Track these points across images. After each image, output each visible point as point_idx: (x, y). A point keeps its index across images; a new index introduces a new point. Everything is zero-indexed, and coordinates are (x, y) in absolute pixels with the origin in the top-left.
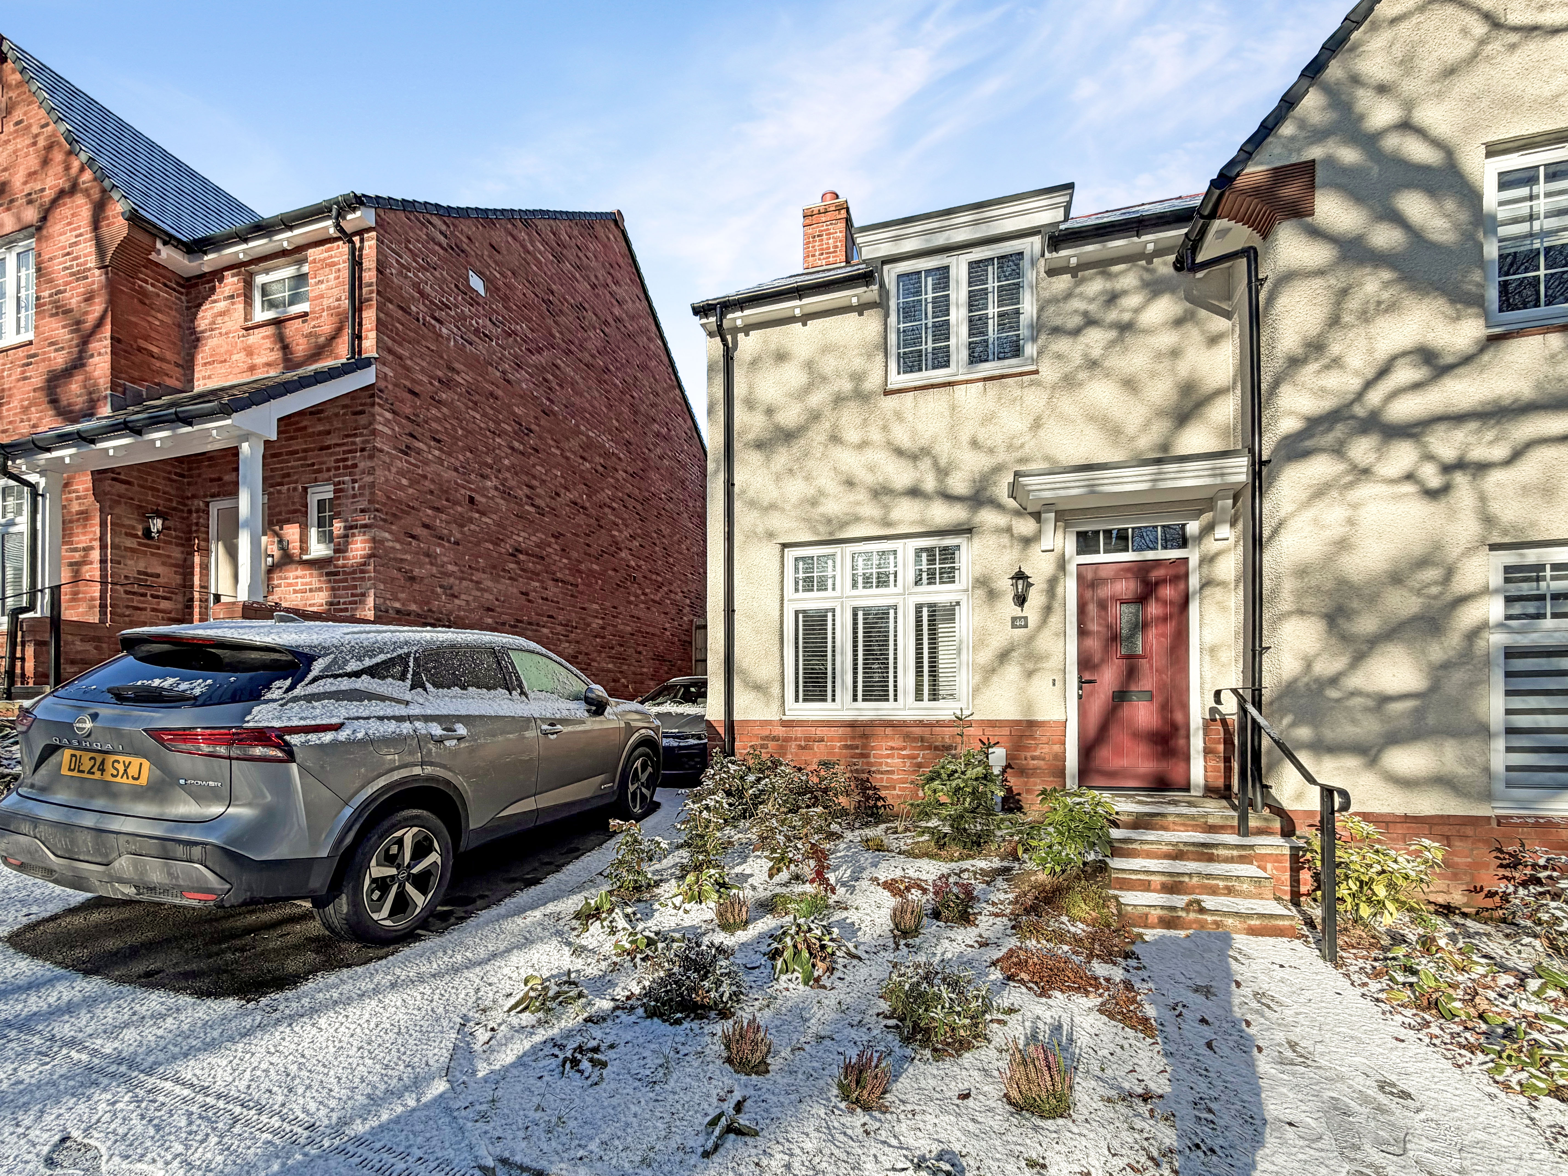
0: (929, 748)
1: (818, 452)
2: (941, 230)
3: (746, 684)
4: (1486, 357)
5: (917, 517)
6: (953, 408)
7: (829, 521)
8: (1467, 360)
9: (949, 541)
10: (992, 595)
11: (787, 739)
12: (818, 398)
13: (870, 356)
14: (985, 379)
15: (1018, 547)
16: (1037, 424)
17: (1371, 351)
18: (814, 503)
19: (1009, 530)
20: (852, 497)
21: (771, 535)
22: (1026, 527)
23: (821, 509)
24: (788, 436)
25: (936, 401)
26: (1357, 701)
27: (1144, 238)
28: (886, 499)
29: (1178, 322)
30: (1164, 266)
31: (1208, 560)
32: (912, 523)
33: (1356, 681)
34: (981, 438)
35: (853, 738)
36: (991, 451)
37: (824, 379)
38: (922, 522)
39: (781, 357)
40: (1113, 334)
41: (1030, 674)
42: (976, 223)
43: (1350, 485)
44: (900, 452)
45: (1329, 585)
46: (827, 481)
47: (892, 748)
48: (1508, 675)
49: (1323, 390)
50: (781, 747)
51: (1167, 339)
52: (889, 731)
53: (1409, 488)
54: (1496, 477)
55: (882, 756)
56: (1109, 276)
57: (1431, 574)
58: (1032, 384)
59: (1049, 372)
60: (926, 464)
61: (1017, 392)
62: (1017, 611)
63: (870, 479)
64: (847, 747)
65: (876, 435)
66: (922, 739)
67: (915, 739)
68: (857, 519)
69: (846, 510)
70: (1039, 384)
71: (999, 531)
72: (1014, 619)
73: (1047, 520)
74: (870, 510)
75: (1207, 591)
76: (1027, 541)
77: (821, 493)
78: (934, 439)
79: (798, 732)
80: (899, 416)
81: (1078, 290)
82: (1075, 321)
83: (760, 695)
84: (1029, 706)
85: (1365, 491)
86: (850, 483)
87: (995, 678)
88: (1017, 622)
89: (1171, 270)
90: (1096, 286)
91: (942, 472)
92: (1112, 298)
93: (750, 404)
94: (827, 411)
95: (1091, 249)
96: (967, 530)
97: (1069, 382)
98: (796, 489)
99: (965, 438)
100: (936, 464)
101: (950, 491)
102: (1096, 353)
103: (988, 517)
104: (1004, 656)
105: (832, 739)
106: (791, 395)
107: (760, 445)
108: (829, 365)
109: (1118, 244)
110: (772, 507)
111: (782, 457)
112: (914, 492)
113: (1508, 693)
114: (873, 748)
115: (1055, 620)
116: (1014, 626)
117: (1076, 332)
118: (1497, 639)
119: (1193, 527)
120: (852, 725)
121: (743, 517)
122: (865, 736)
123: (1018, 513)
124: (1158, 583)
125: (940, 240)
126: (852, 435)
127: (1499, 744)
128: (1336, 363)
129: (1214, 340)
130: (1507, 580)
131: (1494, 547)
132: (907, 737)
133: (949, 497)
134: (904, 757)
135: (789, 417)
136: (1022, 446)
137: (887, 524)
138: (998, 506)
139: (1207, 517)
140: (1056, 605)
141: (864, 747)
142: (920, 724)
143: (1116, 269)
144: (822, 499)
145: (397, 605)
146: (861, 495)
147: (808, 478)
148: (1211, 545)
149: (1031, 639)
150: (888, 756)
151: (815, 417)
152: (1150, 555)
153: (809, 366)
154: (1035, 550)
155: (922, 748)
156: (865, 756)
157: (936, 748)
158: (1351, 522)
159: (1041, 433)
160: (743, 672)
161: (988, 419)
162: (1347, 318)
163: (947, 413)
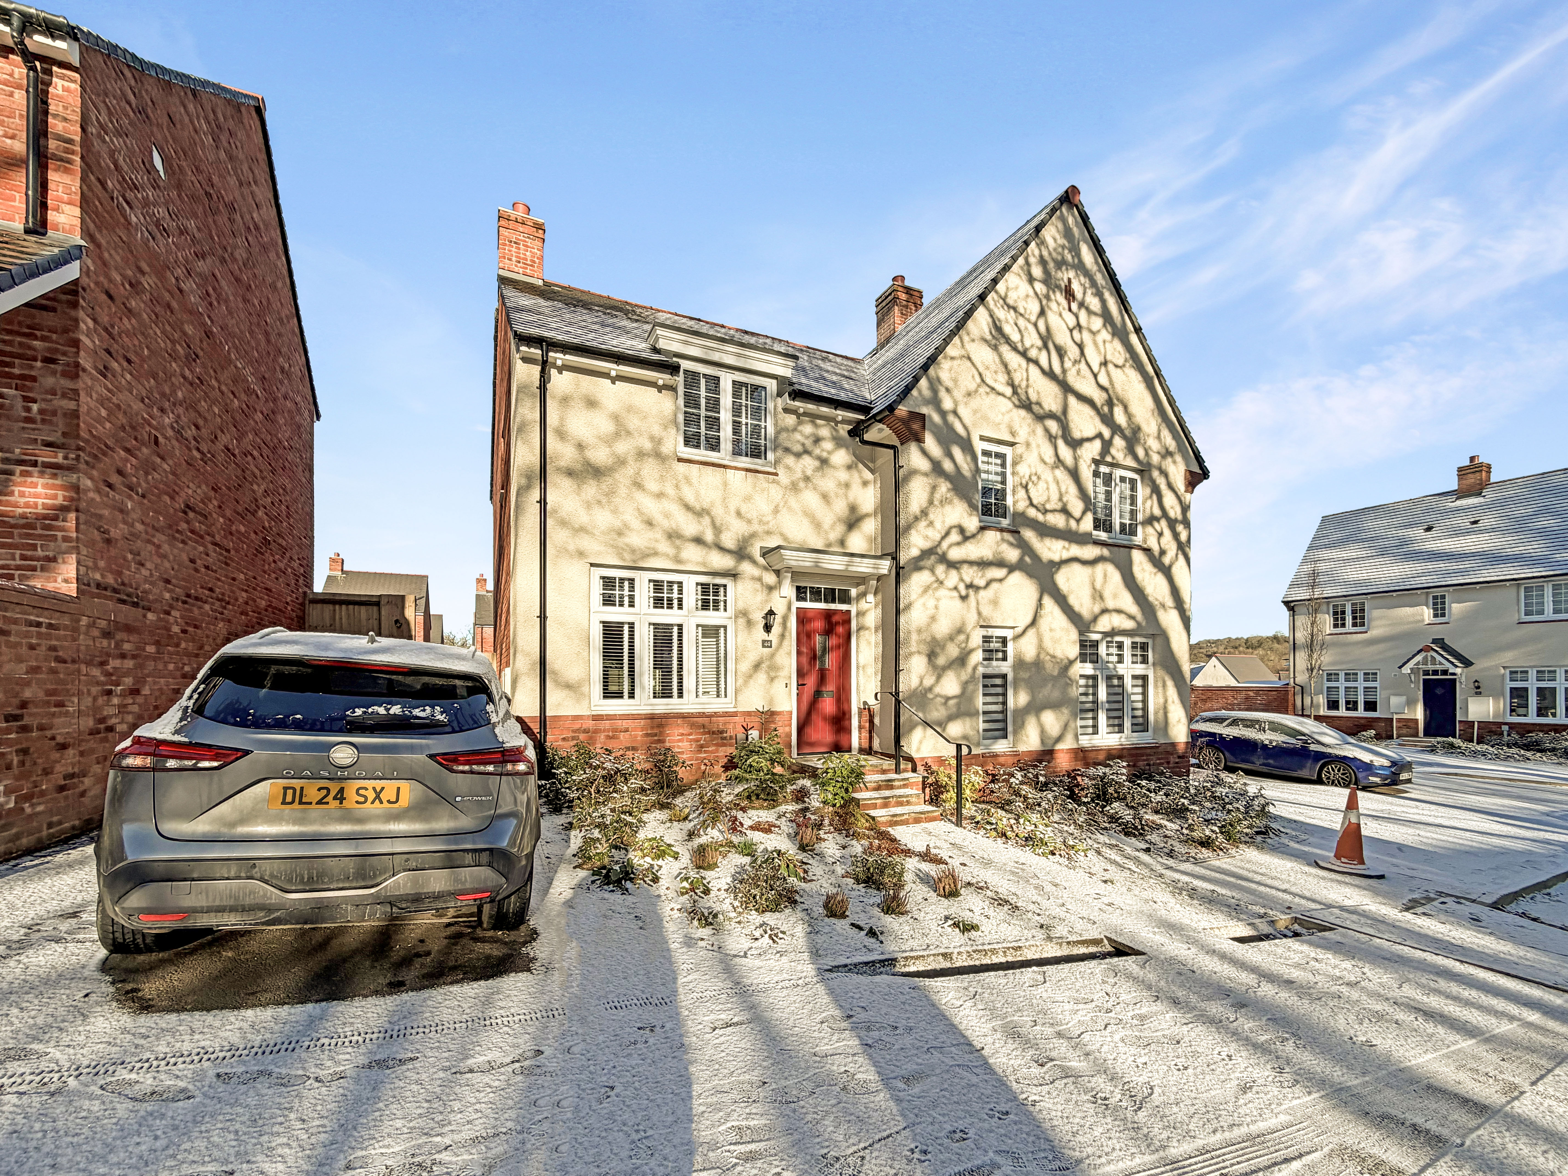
0: (709, 733)
1: (623, 491)
2: (718, 350)
3: (557, 683)
4: (979, 536)
5: (700, 560)
6: (725, 484)
7: (633, 551)
8: (973, 536)
9: (719, 581)
10: (750, 623)
11: (596, 731)
12: (623, 447)
13: (666, 427)
14: (747, 470)
15: (765, 592)
16: (776, 511)
17: (943, 522)
18: (620, 534)
19: (760, 579)
20: (650, 534)
21: (581, 554)
22: (770, 578)
23: (627, 540)
24: (596, 472)
25: (711, 476)
26: (939, 699)
27: (839, 412)
28: (678, 542)
29: (849, 467)
30: (843, 430)
31: (860, 614)
32: (698, 563)
33: (937, 690)
34: (743, 511)
35: (652, 728)
36: (749, 522)
37: (629, 433)
38: (704, 564)
39: (591, 403)
40: (817, 463)
41: (772, 679)
42: (739, 355)
43: (936, 589)
44: (688, 508)
45: (929, 639)
46: (630, 517)
47: (682, 734)
48: (985, 686)
49: (927, 537)
50: (591, 738)
51: (843, 475)
52: (679, 721)
53: (955, 594)
54: (982, 593)
55: (674, 741)
56: (816, 426)
57: (962, 637)
58: (774, 482)
59: (784, 478)
60: (706, 520)
61: (765, 485)
62: (765, 636)
63: (666, 524)
64: (647, 735)
65: (670, 490)
66: (704, 726)
67: (699, 727)
68: (656, 554)
69: (646, 544)
70: (778, 483)
71: (753, 578)
72: (764, 641)
73: (785, 577)
74: (664, 547)
75: (862, 633)
76: (770, 589)
77: (626, 525)
78: (712, 504)
79: (606, 724)
80: (687, 479)
81: (800, 428)
82: (798, 448)
83: (572, 694)
84: (771, 701)
85: (942, 592)
86: (650, 523)
87: (752, 682)
88: (766, 644)
89: (846, 435)
90: (808, 429)
91: (717, 530)
92: (817, 440)
93: (561, 434)
94: (631, 461)
95: (811, 407)
96: (733, 575)
97: (794, 487)
98: (603, 519)
99: (732, 509)
100: (713, 523)
101: (722, 545)
102: (809, 473)
103: (746, 567)
104: (757, 666)
105: (635, 729)
106: (599, 438)
107: (570, 473)
108: (633, 423)
109: (825, 410)
110: (582, 530)
111: (591, 489)
112: (698, 541)
113: (985, 695)
114: (668, 735)
115: (786, 643)
116: (764, 646)
117: (798, 455)
118: (981, 670)
119: (854, 592)
120: (652, 717)
121: (555, 535)
122: (660, 726)
123: (765, 568)
124: (837, 623)
125: (716, 357)
126: (653, 486)
127: (981, 719)
128: (931, 524)
129: (865, 483)
130: (984, 642)
131: (982, 627)
132: (693, 725)
133: (722, 549)
134: (691, 740)
135: (600, 456)
136: (768, 523)
137: (679, 561)
138: (754, 562)
139: (862, 588)
140: (787, 634)
141: (661, 733)
142: (702, 715)
143: (819, 422)
144: (627, 532)
145: (98, 576)
146: (659, 535)
147: (615, 512)
148: (863, 605)
149: (773, 655)
150: (679, 741)
151: (621, 462)
152: (833, 606)
153: (616, 418)
154: (775, 594)
155: (704, 733)
156: (662, 741)
157: (713, 733)
158: (936, 607)
159: (779, 516)
160: (554, 673)
161: (748, 499)
162: (936, 502)
163: (721, 487)
